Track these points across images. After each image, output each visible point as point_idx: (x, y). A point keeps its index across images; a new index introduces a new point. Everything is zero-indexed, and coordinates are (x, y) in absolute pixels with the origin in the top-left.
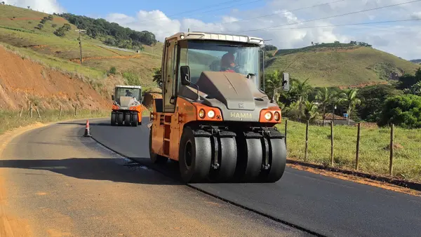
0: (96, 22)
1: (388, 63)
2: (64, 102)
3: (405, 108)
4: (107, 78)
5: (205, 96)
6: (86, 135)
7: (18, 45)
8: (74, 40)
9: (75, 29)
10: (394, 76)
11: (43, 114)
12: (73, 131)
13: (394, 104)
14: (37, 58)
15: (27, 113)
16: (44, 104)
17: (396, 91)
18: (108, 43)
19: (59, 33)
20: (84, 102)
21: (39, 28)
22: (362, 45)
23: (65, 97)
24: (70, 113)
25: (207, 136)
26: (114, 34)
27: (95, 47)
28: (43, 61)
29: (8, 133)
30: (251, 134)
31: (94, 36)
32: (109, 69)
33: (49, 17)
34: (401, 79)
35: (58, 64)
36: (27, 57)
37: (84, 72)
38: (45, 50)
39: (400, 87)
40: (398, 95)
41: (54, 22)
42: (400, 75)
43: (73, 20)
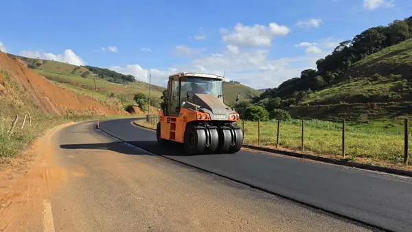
0: (104, 70)
1: (247, 91)
2: (86, 111)
3: (254, 112)
4: (109, 99)
5: (199, 107)
6: (97, 128)
7: (62, 82)
8: (91, 79)
9: (92, 74)
10: (250, 97)
11: (75, 118)
12: (90, 126)
13: (249, 110)
14: (72, 89)
15: (66, 117)
16: (76, 113)
17: (251, 104)
18: (110, 81)
19: (84, 76)
20: (97, 111)
21: (73, 73)
22: (236, 82)
23: (87, 109)
24: (89, 117)
25: (202, 129)
26: (113, 76)
27: (103, 83)
28: (75, 90)
29: (55, 128)
30: (224, 127)
31: (102, 78)
32: (110, 94)
33: (78, 68)
34: (253, 98)
35: (83, 92)
36: (66, 88)
37: (97, 96)
38: (76, 85)
39: (253, 103)
40: (252, 106)
41: (80, 70)
42: (253, 96)
43: (91, 69)
